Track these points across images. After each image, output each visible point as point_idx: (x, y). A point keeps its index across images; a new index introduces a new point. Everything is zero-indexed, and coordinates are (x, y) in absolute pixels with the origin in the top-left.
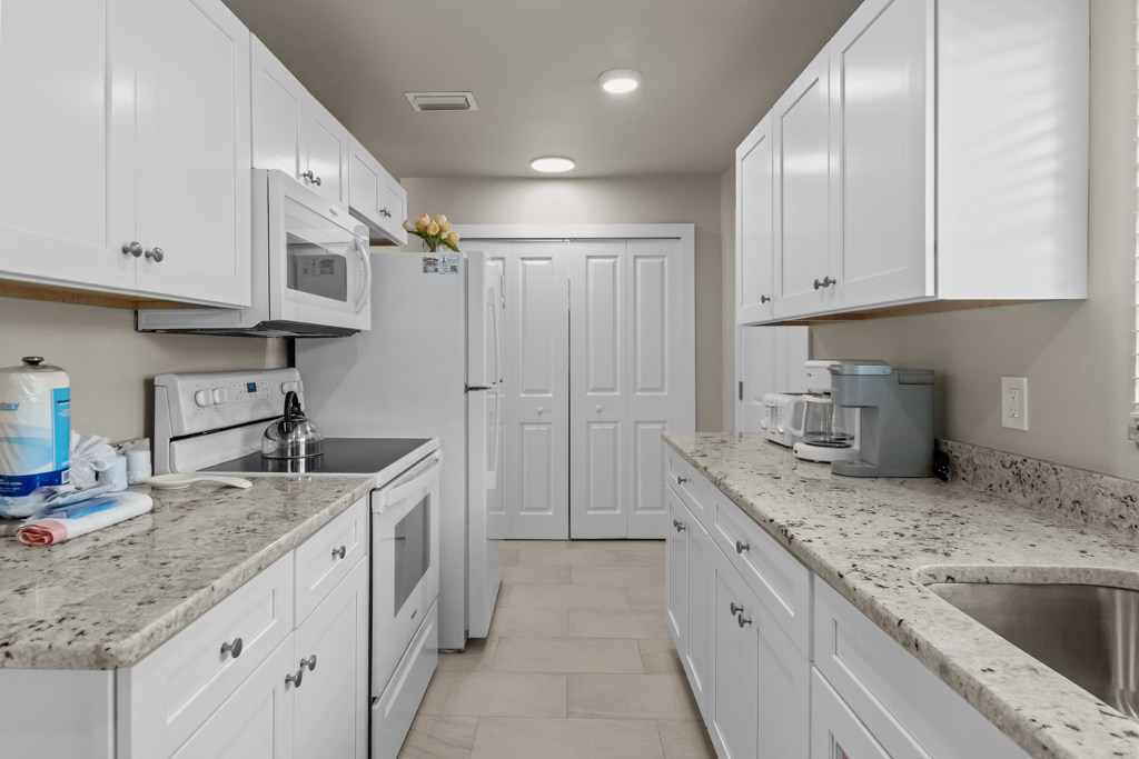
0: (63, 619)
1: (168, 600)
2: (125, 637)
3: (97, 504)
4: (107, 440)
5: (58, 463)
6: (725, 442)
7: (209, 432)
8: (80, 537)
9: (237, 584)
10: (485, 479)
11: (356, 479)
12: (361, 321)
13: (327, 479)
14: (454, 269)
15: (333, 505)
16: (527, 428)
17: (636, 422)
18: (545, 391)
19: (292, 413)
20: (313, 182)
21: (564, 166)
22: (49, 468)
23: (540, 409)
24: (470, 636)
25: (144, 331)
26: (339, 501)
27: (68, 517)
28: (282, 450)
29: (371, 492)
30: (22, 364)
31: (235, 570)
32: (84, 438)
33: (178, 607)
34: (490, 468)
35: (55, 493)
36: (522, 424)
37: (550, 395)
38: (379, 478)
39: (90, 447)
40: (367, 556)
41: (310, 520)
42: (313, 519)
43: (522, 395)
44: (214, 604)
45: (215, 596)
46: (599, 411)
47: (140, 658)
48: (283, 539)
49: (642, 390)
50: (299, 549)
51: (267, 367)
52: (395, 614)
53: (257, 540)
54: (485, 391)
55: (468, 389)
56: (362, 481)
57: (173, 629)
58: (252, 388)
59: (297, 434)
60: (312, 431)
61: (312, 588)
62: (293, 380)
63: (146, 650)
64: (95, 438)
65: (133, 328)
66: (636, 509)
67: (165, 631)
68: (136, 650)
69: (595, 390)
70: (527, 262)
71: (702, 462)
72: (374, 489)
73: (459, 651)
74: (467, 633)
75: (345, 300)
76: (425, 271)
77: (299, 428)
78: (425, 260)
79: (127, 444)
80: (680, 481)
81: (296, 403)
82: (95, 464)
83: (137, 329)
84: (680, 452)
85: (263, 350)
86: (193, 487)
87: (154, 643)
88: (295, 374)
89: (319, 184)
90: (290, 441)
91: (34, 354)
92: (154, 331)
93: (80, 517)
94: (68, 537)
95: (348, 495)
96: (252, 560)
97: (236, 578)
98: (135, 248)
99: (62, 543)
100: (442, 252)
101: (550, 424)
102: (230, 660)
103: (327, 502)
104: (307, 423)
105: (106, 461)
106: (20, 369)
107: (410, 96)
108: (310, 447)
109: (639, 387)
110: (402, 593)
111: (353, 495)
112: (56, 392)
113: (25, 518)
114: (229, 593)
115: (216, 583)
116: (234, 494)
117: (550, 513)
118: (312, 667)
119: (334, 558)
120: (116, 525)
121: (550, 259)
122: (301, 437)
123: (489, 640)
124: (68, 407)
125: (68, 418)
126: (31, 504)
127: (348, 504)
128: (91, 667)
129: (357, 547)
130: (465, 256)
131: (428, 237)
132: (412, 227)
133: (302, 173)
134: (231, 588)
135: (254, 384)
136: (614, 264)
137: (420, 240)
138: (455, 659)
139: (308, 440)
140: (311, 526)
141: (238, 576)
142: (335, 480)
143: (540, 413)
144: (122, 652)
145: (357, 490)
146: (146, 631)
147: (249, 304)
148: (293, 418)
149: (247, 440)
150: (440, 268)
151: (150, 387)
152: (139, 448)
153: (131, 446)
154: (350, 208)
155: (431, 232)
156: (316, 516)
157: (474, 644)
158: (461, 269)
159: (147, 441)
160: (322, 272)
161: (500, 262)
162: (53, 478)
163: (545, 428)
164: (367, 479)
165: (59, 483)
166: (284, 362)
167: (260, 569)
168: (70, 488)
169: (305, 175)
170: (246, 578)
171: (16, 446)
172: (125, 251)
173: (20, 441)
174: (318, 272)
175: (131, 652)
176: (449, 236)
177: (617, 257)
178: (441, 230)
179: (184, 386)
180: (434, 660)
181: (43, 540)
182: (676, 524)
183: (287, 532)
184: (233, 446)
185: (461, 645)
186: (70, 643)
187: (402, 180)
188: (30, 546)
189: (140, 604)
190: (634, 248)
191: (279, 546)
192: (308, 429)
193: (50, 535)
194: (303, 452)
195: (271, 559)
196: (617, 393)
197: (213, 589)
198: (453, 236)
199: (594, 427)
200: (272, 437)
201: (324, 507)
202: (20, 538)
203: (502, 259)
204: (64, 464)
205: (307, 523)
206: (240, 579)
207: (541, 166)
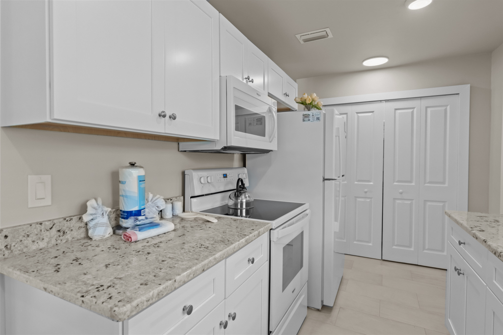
0: (110, 286)
1: (153, 284)
2: (124, 305)
3: (153, 225)
4: (162, 197)
5: (140, 207)
6: (498, 221)
7: (206, 195)
8: (143, 240)
9: (190, 278)
10: (333, 226)
11: (263, 223)
12: (273, 146)
13: (251, 221)
14: (318, 119)
15: (248, 237)
16: (359, 200)
17: (425, 201)
18: (369, 181)
19: (240, 188)
20: (250, 81)
21: (381, 61)
22: (136, 208)
23: (366, 190)
24: (324, 304)
25: (181, 151)
26: (251, 235)
27: (140, 230)
28: (236, 204)
29: (270, 230)
30: (129, 165)
31: (189, 271)
32: (154, 196)
33: (154, 291)
34: (336, 220)
35: (137, 219)
36: (356, 197)
37: (372, 183)
38: (274, 223)
39: (156, 199)
40: (268, 262)
41: (234, 245)
42: (236, 244)
43: (356, 183)
44: (175, 289)
45: (176, 285)
46: (401, 193)
47: (130, 317)
48: (218, 255)
49: (429, 183)
50: (227, 259)
51: (234, 167)
52: (283, 290)
53: (206, 254)
54: (334, 181)
55: (324, 180)
56: (265, 224)
57: (149, 303)
58: (225, 176)
59: (242, 198)
60: (249, 197)
61: (236, 278)
62: (243, 173)
63: (134, 313)
64: (158, 196)
65: (177, 150)
66: (424, 249)
67: (145, 303)
68: (128, 313)
69: (398, 181)
70: (359, 115)
71: (481, 236)
72: (271, 229)
73: (318, 310)
74: (322, 302)
75: (264, 135)
76: (304, 121)
77: (243, 195)
78: (304, 115)
79: (174, 198)
80: (460, 243)
81: (243, 184)
82: (158, 207)
83: (179, 150)
84: (461, 225)
85: (232, 159)
86: (196, 220)
87: (139, 310)
88: (245, 170)
89: (253, 82)
90: (239, 201)
91: (133, 161)
92: (185, 151)
93: (145, 231)
94: (138, 240)
95: (256, 232)
96: (199, 266)
97: (189, 275)
98: (163, 114)
99: (136, 242)
100: (314, 111)
101: (371, 198)
102: (187, 316)
103: (245, 235)
104: (247, 193)
105: (161, 206)
106: (127, 167)
107: (298, 36)
108: (248, 204)
109: (428, 180)
110: (286, 281)
111: (259, 232)
112: (139, 177)
113: (128, 228)
114: (185, 283)
115: (178, 278)
116: (209, 225)
117: (370, 244)
118: (234, 319)
119: (249, 263)
120: (158, 235)
121: (373, 112)
122: (244, 199)
123: (334, 308)
124: (145, 183)
125: (145, 188)
126: (130, 223)
127: (256, 237)
128: (109, 318)
129: (261, 257)
130: (324, 112)
131: (306, 104)
132: (299, 100)
133: (245, 77)
134: (186, 280)
135: (226, 174)
136: (412, 113)
137: (303, 106)
138: (316, 314)
139: (246, 201)
140: (234, 248)
141: (190, 274)
142: (253, 222)
143: (366, 192)
144: (120, 314)
145: (262, 230)
146: (134, 303)
147: (218, 139)
148: (240, 190)
149: (223, 199)
150: (311, 118)
151: (183, 174)
152: (178, 201)
153: (176, 199)
154: (269, 93)
155: (308, 102)
156: (237, 243)
157: (325, 308)
158: (322, 119)
159: (182, 198)
160: (257, 124)
161: (345, 116)
162: (138, 213)
163: (368, 200)
164: (268, 223)
165: (140, 215)
166: (242, 164)
167: (204, 270)
168: (143, 217)
169: (246, 78)
170: (195, 275)
171: (125, 198)
172: (160, 115)
173: (126, 196)
174: (255, 124)
175: (125, 314)
176: (317, 104)
177: (414, 108)
178: (313, 100)
179: (196, 175)
180: (305, 311)
181: (128, 240)
182: (456, 269)
183: (221, 251)
184: (217, 201)
185: (320, 307)
186: (103, 303)
187: (297, 80)
188: (125, 241)
189: (141, 284)
190: (425, 103)
191: (215, 259)
192: (247, 196)
193: (130, 238)
194: (244, 206)
195: (210, 265)
196: (413, 184)
197: (175, 281)
198: (319, 104)
199: (398, 201)
200: (232, 198)
201: (243, 238)
202: (123, 238)
203: (346, 114)
204: (143, 207)
205: (232, 246)
206: (192, 276)
207: (369, 63)
